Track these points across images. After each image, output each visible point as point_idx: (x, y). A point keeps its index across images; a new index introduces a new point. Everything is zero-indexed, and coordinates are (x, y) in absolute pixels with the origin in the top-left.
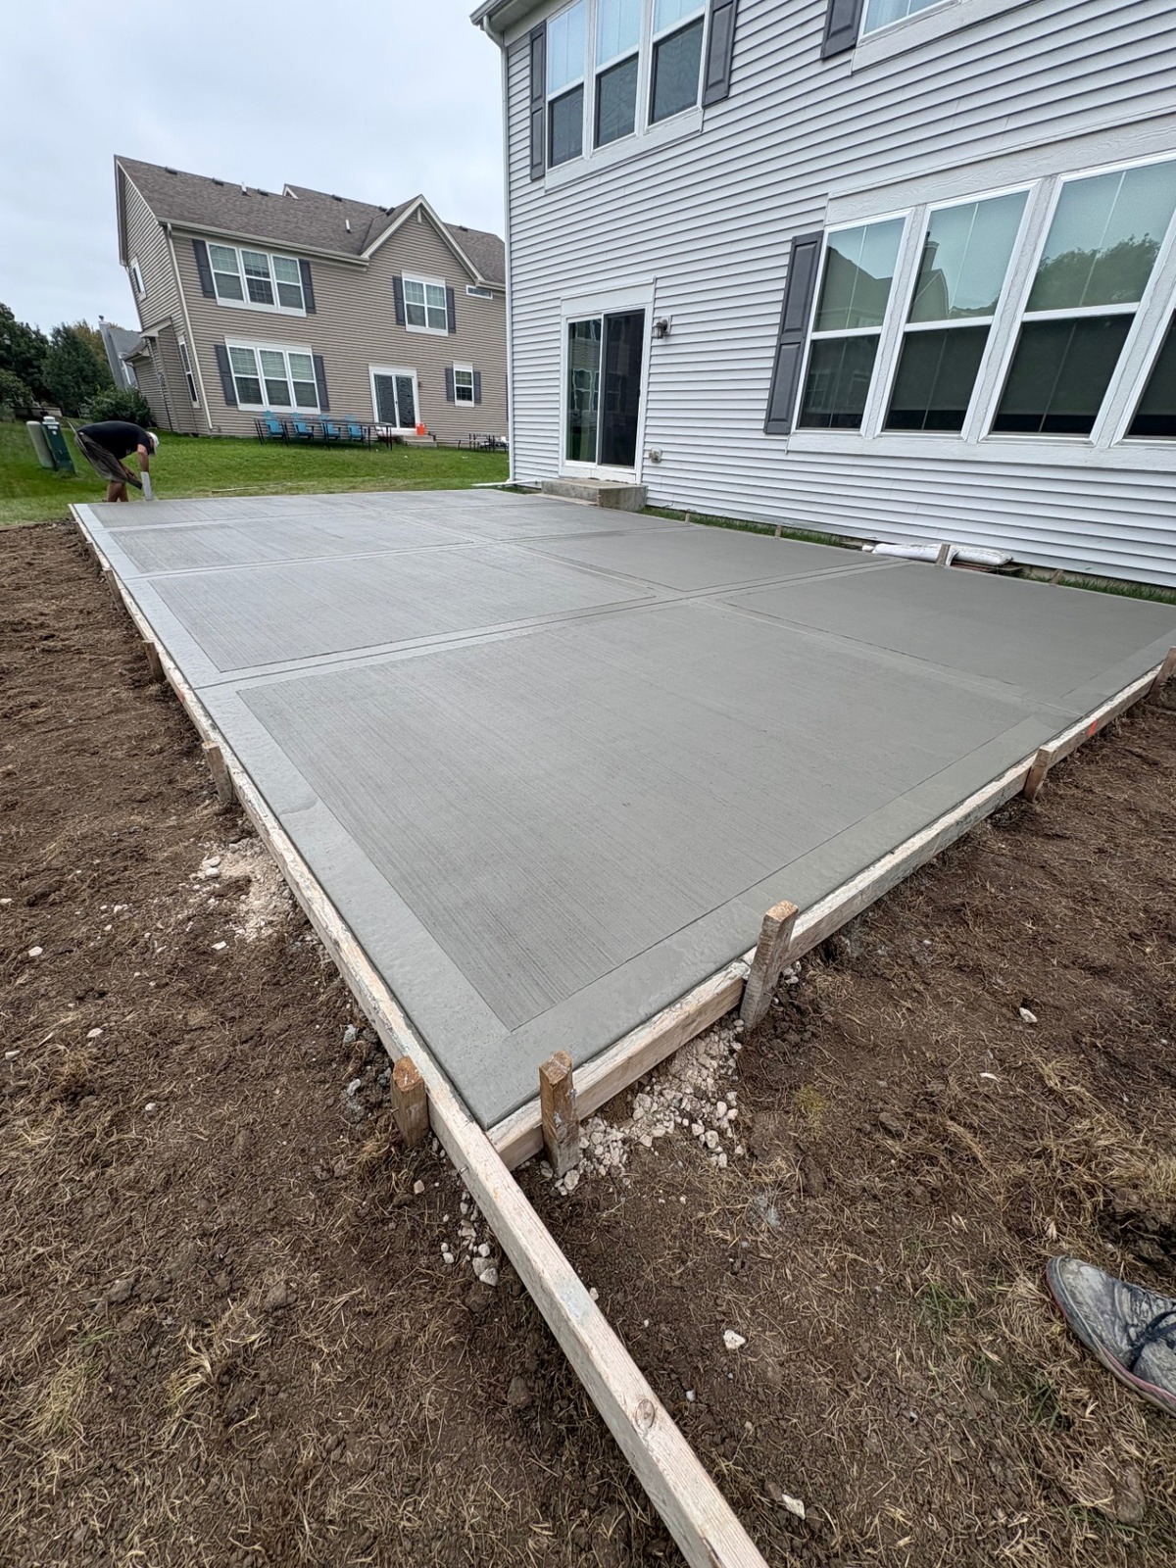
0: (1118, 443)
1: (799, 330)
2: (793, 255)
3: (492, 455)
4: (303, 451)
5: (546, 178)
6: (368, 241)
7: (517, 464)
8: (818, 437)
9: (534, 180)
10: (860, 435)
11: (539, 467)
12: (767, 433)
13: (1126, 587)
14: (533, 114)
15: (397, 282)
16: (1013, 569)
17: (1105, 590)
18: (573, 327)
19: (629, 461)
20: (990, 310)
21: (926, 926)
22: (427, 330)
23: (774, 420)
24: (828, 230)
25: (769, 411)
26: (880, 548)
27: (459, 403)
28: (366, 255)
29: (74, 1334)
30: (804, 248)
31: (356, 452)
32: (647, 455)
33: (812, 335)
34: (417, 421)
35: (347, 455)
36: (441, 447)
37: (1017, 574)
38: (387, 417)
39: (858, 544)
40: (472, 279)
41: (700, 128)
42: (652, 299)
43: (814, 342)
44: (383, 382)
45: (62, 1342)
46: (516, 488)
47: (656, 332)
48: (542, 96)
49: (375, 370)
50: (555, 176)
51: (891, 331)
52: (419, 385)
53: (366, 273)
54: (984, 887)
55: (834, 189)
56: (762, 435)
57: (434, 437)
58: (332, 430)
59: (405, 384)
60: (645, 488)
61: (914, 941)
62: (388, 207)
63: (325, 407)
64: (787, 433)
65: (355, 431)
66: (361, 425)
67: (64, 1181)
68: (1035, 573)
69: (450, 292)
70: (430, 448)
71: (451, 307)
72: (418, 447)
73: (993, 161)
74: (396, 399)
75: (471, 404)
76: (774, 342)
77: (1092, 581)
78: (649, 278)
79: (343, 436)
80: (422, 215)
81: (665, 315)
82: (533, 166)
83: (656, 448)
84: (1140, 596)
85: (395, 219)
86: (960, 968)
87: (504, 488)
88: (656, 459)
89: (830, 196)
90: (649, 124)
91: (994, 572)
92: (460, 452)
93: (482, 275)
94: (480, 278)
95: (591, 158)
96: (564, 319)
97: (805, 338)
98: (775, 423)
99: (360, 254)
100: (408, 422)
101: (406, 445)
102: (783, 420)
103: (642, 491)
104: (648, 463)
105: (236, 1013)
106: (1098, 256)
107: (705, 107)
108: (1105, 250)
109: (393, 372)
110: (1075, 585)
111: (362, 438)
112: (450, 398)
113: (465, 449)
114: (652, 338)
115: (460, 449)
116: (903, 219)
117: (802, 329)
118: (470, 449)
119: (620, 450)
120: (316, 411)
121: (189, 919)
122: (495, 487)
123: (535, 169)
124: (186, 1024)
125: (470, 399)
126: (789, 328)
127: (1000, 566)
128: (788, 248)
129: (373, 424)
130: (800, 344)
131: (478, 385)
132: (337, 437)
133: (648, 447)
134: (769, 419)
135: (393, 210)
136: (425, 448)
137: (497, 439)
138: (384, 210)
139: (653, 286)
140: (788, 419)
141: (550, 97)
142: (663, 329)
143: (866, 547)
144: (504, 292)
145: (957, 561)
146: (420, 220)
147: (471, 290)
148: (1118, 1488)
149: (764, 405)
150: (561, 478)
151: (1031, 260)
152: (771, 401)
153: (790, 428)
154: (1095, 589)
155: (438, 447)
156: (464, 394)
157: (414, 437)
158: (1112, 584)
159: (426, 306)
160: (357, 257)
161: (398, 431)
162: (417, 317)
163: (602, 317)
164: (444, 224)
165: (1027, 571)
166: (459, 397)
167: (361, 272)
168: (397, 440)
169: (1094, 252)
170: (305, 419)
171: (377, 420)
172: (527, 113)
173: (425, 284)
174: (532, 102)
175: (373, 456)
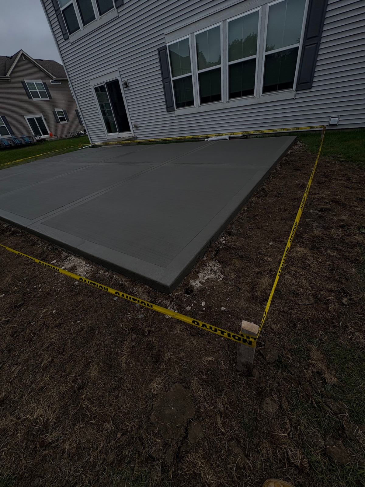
0: (261, 96)
1: (168, 78)
2: (159, 54)
3: (80, 138)
4: (10, 151)
5: (70, 38)
6: (6, 70)
7: (92, 138)
8: (183, 110)
9: (65, 40)
10: (195, 107)
11: (99, 138)
12: (168, 112)
13: (273, 135)
14: (57, 16)
15: (23, 83)
16: (245, 137)
17: (268, 137)
18: (96, 89)
19: (128, 130)
20: (219, 63)
21: (249, 222)
22: (41, 99)
23: (169, 107)
24: (168, 45)
25: (167, 105)
26: (210, 139)
27: (62, 123)
28: (8, 75)
29: (90, 362)
30: (162, 51)
31: (31, 147)
32: (133, 126)
33: (172, 79)
34: (49, 132)
35: (28, 149)
36: (61, 139)
37: (246, 138)
38: (37, 133)
39: (203, 139)
40: (52, 79)
41: (117, 15)
42: (119, 75)
43: (173, 81)
44: (31, 121)
45: (89, 364)
46: (94, 147)
47: (124, 86)
48: (59, 9)
49: (26, 117)
50: (73, 37)
51: (194, 73)
52: (45, 119)
53: (10, 82)
54: (259, 211)
55: (166, 31)
56: (166, 113)
57: (57, 136)
58: (18, 141)
59: (39, 120)
60: (136, 137)
61: (247, 226)
62: (10, 56)
63: (12, 134)
64: (174, 111)
65: (27, 140)
66: (29, 137)
67: (68, 339)
68: (251, 137)
69: (45, 84)
70: (57, 140)
71: (47, 89)
72: (53, 141)
73: (208, 17)
74: (38, 126)
75: (66, 122)
76: (162, 83)
77: (265, 135)
78: (116, 68)
79: (23, 143)
80: (24, 57)
81: (125, 79)
82: (63, 35)
83: (136, 124)
84: (277, 136)
85: (14, 60)
86: (258, 228)
87: (90, 147)
88: (136, 127)
89: (165, 34)
90: (100, 16)
91: (241, 138)
92: (68, 139)
93: (55, 76)
94: (54, 77)
95: (83, 30)
96: (92, 87)
97: (170, 80)
98: (170, 109)
99: (6, 75)
100: (45, 133)
101: (47, 141)
102: (171, 107)
103: (135, 138)
104: (134, 129)
105: (91, 294)
106: (243, 41)
107: (117, 8)
108: (244, 39)
109: (33, 116)
110: (261, 137)
111: (31, 142)
112: (58, 122)
113: (70, 138)
114: (123, 88)
115: (68, 138)
116: (188, 38)
117: (169, 77)
118: (71, 138)
119: (125, 127)
120: (10, 136)
121: (63, 280)
122: (87, 148)
123: (65, 36)
124: (78, 301)
125: (65, 120)
126: (165, 78)
127: (241, 137)
128: (157, 52)
129: (33, 137)
130: (170, 82)
131: (66, 115)
132: (21, 143)
133: (133, 124)
134: (167, 108)
135: (12, 57)
136: (55, 141)
137: (79, 132)
138: (9, 57)
139: (118, 72)
140: (173, 106)
141: (62, 9)
142: (126, 84)
143: (206, 140)
144: (68, 81)
145: (230, 138)
146: (24, 59)
147: (52, 82)
148: (309, 299)
149: (165, 103)
150: (108, 140)
151: (226, 46)
152: (166, 101)
153: (174, 109)
154: (266, 137)
155: (60, 139)
156: (63, 119)
157: (50, 138)
158: (270, 135)
159: (38, 90)
160: (4, 76)
161: (43, 137)
162: (36, 95)
163: (105, 84)
164: (34, 59)
165: (249, 136)
166: (61, 121)
167: (9, 82)
168: (44, 140)
169: (242, 40)
170: (7, 140)
171: (34, 135)
172: (55, 16)
173: (34, 82)
174: (56, 11)
175: (38, 147)
